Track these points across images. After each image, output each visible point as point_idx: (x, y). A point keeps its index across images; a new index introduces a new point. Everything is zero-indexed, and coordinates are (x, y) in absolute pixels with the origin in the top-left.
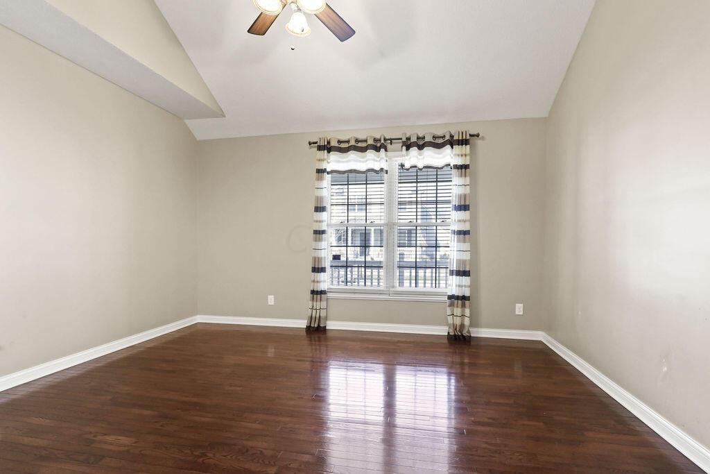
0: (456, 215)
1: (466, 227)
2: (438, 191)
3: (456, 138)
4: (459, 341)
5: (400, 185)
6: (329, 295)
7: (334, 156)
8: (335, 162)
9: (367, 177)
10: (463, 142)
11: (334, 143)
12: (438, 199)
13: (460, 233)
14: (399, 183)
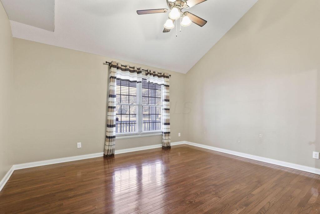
0: (165, 103)
1: (168, 107)
2: (156, 93)
3: (165, 75)
4: (167, 148)
5: (143, 89)
6: (116, 138)
7: (119, 71)
8: (119, 74)
9: (129, 83)
10: (167, 77)
11: (120, 66)
12: (156, 96)
13: (166, 109)
14: (143, 88)
